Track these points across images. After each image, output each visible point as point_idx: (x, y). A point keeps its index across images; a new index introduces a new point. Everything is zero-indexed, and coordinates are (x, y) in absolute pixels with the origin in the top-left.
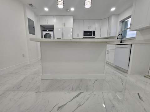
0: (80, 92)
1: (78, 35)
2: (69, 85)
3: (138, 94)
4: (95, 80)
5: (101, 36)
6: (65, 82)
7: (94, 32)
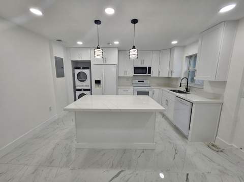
0: (121, 170)
1: (126, 72)
2: (108, 160)
3: (188, 174)
4: (142, 151)
5: (159, 74)
6: (104, 154)
7: (150, 68)
